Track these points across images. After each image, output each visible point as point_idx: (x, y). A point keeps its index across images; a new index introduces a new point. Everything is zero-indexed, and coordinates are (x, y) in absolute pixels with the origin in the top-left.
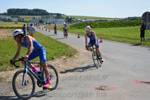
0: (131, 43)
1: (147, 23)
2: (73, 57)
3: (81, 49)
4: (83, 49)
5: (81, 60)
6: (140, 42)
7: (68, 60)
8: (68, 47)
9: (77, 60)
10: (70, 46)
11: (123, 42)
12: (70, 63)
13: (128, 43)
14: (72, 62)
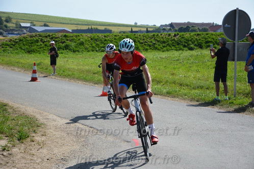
0: (192, 100)
1: (236, 42)
2: (29, 139)
3: (51, 116)
4: (55, 117)
5: (56, 151)
6: (216, 97)
7: (15, 150)
8: (6, 110)
9: (44, 151)
10: (12, 108)
11: (169, 94)
12: (23, 161)
13: (185, 99)
14: (29, 157)
